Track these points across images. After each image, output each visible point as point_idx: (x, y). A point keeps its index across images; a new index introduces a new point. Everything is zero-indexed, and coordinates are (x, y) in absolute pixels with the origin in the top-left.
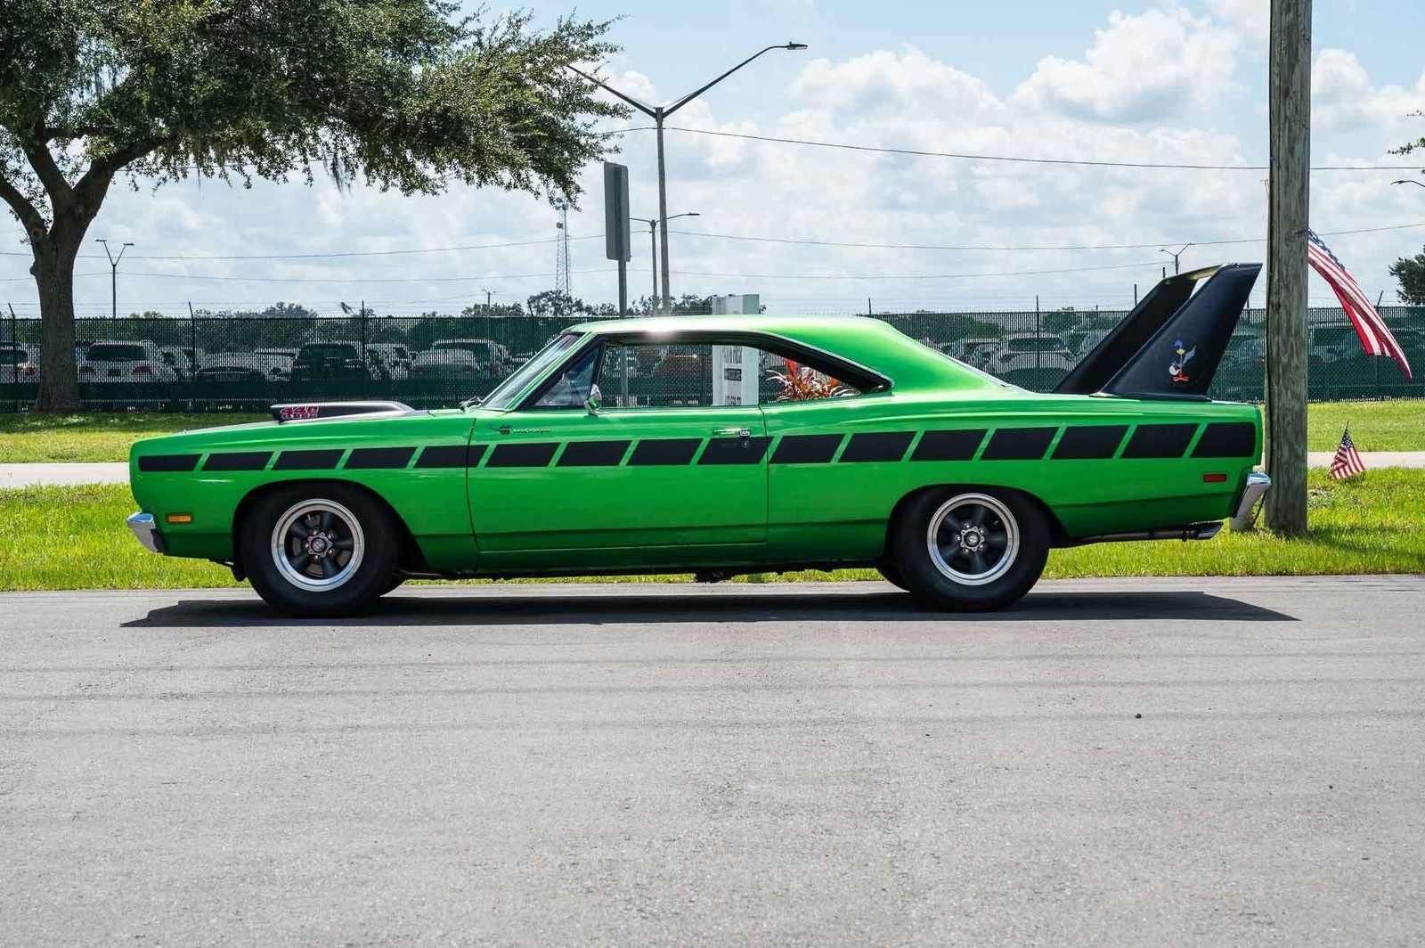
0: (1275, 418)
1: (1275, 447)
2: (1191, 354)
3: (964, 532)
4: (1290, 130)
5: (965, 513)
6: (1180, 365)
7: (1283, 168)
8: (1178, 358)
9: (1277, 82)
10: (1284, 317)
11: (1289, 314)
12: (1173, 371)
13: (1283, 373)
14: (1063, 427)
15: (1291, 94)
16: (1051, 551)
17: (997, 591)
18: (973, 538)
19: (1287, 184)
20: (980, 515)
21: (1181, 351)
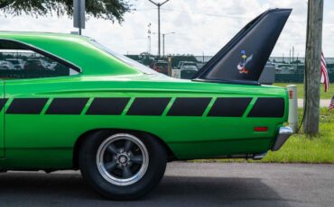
0: (308, 90)
1: (308, 102)
2: (250, 58)
3: (119, 155)
5: (120, 144)
6: (244, 64)
8: (242, 61)
12: (239, 67)
13: (311, 74)
14: (174, 97)
16: (168, 164)
17: (134, 190)
18: (123, 157)
20: (128, 145)
21: (244, 57)
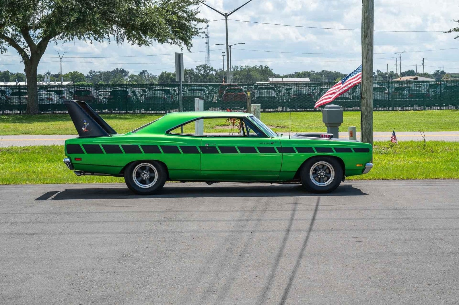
0: (363, 131)
1: (363, 139)
4: (367, 47)
7: (365, 58)
9: (364, 33)
10: (366, 101)
11: (367, 101)
13: (366, 117)
15: (367, 37)
19: (366, 63)
